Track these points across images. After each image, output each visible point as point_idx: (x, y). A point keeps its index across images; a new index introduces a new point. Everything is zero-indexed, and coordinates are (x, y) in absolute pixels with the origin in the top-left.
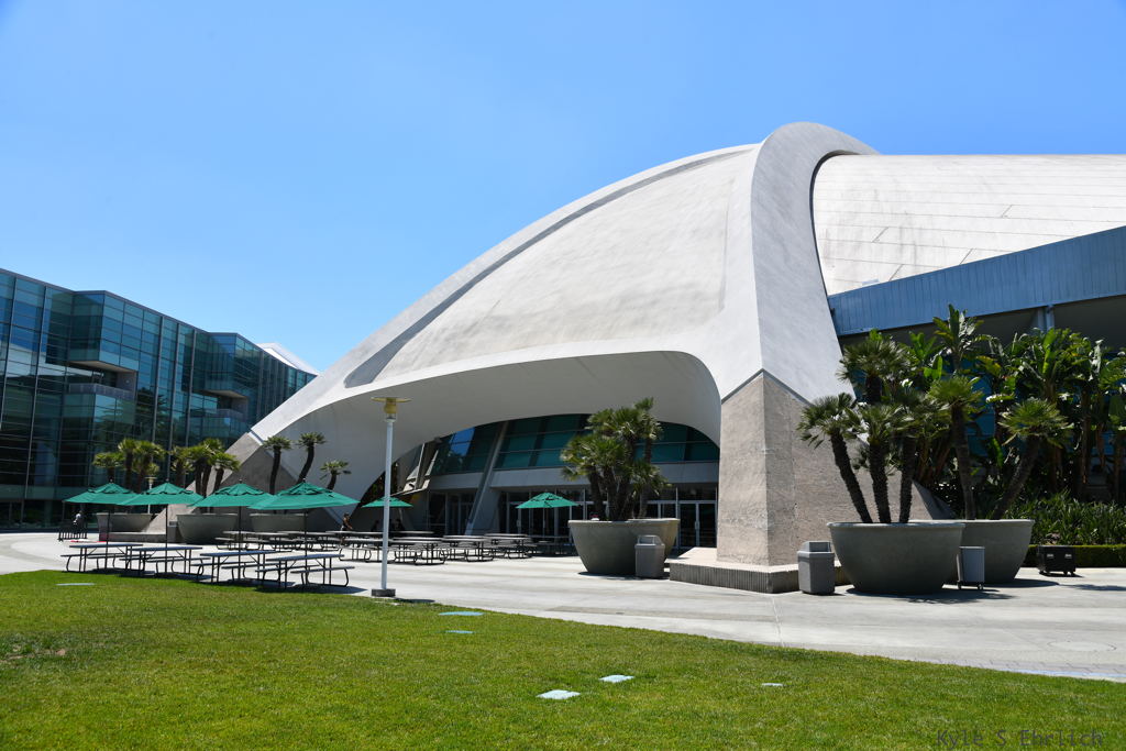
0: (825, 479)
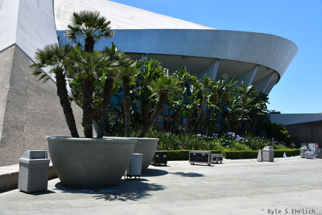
0: (46, 110)
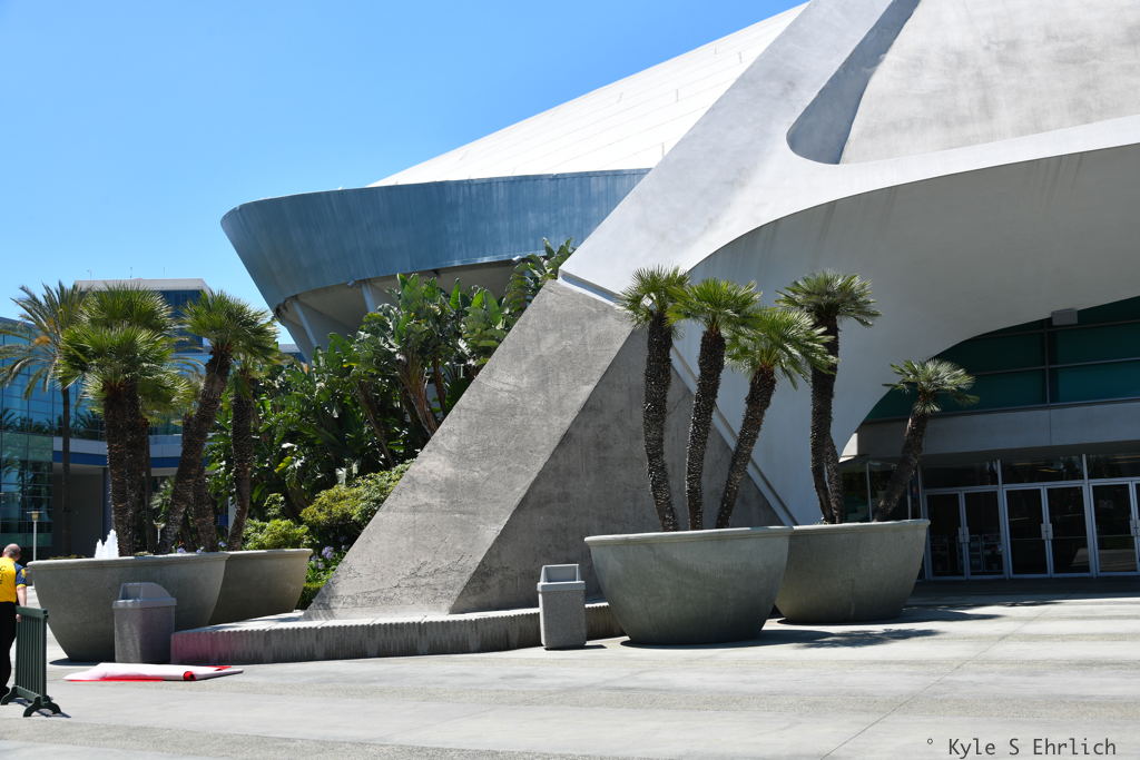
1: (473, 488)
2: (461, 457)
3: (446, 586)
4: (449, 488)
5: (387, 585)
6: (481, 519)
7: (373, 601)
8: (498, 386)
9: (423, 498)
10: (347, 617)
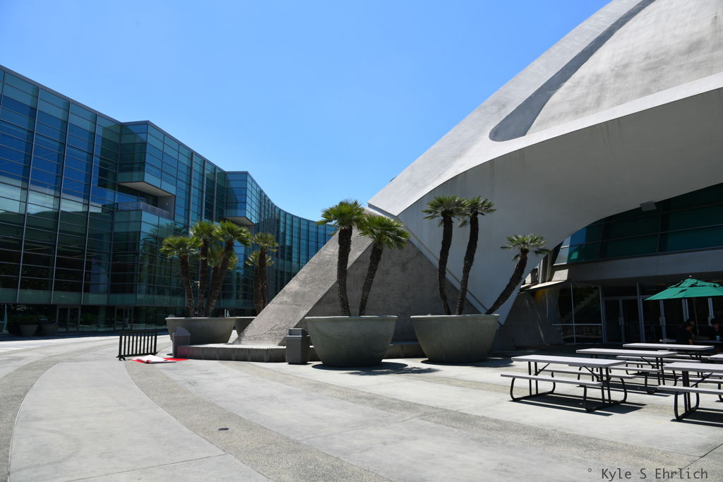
1: (303, 295)
2: (304, 283)
3: (281, 335)
4: (295, 295)
5: (262, 333)
6: (301, 307)
7: (256, 339)
8: (326, 252)
9: (285, 299)
10: (246, 345)
